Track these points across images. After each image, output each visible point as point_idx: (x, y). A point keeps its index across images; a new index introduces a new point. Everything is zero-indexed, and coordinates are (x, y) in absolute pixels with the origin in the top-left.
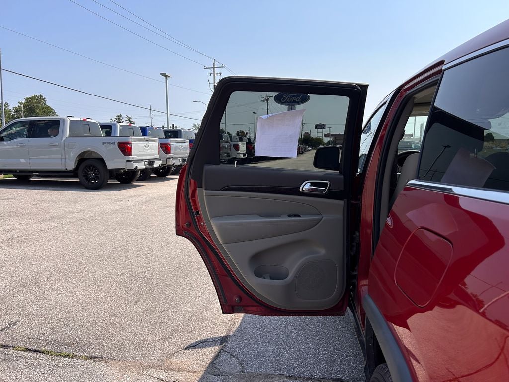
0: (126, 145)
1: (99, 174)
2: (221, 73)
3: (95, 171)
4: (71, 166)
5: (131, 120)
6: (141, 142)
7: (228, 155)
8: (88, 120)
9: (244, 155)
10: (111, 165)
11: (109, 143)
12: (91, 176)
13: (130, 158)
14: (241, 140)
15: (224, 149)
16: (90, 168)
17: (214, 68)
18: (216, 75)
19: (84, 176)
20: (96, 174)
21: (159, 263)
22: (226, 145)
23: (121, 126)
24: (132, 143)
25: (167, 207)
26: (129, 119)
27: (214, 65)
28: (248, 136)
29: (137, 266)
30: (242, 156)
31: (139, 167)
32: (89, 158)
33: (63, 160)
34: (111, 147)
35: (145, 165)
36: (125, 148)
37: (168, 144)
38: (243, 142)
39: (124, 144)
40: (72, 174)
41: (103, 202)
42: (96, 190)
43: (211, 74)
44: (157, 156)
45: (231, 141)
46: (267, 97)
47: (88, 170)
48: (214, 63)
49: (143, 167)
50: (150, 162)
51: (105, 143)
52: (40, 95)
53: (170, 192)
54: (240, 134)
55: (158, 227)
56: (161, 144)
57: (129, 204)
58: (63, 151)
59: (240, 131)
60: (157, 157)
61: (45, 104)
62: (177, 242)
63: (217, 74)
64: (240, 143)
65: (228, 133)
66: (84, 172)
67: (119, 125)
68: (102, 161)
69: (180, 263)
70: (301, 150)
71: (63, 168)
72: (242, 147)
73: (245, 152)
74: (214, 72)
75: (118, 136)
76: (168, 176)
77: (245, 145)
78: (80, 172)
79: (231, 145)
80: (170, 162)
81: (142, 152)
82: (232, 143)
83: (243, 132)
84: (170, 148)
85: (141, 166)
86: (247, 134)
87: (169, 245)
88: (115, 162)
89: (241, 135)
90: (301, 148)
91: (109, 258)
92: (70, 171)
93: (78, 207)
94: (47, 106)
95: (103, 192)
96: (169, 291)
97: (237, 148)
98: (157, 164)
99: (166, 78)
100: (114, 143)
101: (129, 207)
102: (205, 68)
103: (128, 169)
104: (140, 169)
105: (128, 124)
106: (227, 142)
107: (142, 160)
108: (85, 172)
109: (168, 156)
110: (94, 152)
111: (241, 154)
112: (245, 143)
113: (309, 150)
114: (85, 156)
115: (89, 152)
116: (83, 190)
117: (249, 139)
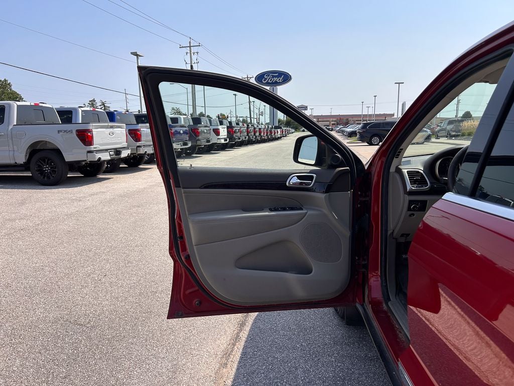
0: (86, 134)
1: (55, 168)
2: (197, 53)
3: (51, 165)
4: (21, 159)
5: (106, 105)
6: (104, 130)
7: (208, 141)
8: (41, 105)
9: (226, 140)
10: (69, 157)
11: (65, 131)
12: (46, 170)
13: (92, 148)
14: (221, 123)
15: (203, 134)
16: (44, 162)
17: (190, 47)
18: (192, 54)
19: (38, 170)
20: (51, 168)
21: (111, 296)
22: (205, 130)
23: (82, 111)
24: (93, 130)
25: (134, 207)
26: (103, 104)
27: (190, 44)
28: (229, 119)
29: (80, 303)
30: (223, 141)
31: (103, 158)
32: (44, 150)
33: (11, 153)
34: (68, 135)
35: (110, 155)
36: (85, 137)
37: (138, 130)
38: (223, 126)
39: (84, 132)
40: (23, 168)
41: (57, 202)
42: (52, 187)
43: (187, 53)
44: (125, 144)
45: (211, 125)
46: (248, 78)
47: (42, 164)
48: (190, 42)
49: (109, 158)
50: (117, 151)
51: (61, 131)
52: (5, 79)
53: (141, 187)
54: (221, 117)
55: (119, 237)
56: (129, 130)
57: (89, 204)
58: (10, 141)
59: (221, 114)
60: (126, 146)
61: (10, 89)
62: (140, 260)
63: (194, 53)
64: (220, 127)
65: (208, 116)
66: (37, 167)
67: (80, 110)
68: (58, 152)
69: (140, 294)
70: (284, 133)
71: (12, 162)
72: (223, 132)
73: (226, 137)
74: (190, 51)
75: (80, 122)
76: (141, 166)
77: (226, 129)
78: (32, 165)
79: (210, 129)
80: (142, 151)
81: (105, 141)
82: (212, 128)
83: (224, 115)
84: (140, 135)
85: (105, 157)
86: (228, 118)
87: (130, 264)
88: (73, 153)
89: (221, 119)
90: (284, 130)
91: (44, 290)
92: (21, 165)
93: (23, 211)
94: (13, 91)
95: (60, 189)
96: (118, 350)
97: (217, 132)
98: (125, 154)
99: (137, 58)
100: (71, 131)
101: (87, 208)
102: (180, 47)
103: (90, 161)
104: (104, 161)
105: (91, 109)
106: (205, 127)
107: (107, 150)
108: (39, 166)
109: (138, 144)
110: (49, 142)
111: (222, 139)
112: (226, 127)
113: (293, 133)
114: (38, 147)
115: (42, 143)
116: (37, 186)
117: (230, 123)
